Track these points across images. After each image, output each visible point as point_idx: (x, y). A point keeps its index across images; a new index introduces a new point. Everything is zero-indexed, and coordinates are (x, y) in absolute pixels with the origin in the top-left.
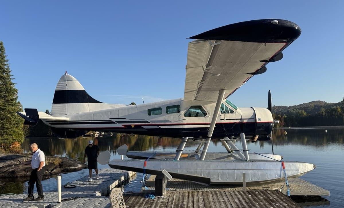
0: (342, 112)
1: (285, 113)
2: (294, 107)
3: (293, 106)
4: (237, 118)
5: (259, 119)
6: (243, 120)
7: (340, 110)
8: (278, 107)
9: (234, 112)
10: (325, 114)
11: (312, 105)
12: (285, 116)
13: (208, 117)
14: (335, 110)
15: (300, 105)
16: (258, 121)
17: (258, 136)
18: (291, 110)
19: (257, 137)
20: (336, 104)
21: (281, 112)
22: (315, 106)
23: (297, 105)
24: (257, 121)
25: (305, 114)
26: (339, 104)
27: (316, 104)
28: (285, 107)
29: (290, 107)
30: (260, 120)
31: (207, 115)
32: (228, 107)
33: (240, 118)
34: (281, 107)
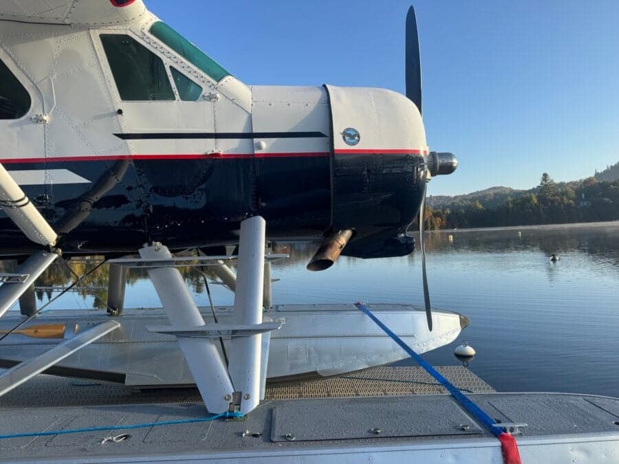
0: (539, 202)
1: (448, 207)
2: (464, 198)
3: (461, 196)
4: (218, 132)
5: (350, 135)
6: (256, 140)
7: (535, 200)
8: (437, 197)
9: (206, 91)
10: (513, 208)
11: (491, 192)
12: (448, 211)
13: (39, 120)
14: (528, 200)
15: (471, 194)
16: (340, 144)
17: (348, 233)
18: (457, 201)
19: (344, 238)
20: (529, 191)
21: (441, 205)
22: (495, 194)
23: (466, 194)
24: (336, 147)
25: (480, 207)
26: (533, 191)
27: (496, 191)
28: (448, 197)
29: (456, 197)
30: (352, 137)
31: (35, 109)
32: (168, 63)
33: (240, 130)
34: (441, 197)
